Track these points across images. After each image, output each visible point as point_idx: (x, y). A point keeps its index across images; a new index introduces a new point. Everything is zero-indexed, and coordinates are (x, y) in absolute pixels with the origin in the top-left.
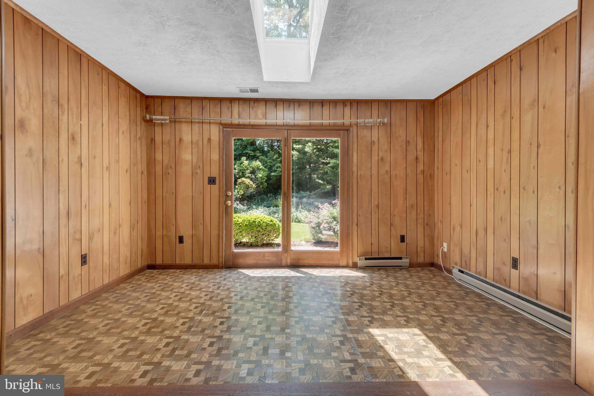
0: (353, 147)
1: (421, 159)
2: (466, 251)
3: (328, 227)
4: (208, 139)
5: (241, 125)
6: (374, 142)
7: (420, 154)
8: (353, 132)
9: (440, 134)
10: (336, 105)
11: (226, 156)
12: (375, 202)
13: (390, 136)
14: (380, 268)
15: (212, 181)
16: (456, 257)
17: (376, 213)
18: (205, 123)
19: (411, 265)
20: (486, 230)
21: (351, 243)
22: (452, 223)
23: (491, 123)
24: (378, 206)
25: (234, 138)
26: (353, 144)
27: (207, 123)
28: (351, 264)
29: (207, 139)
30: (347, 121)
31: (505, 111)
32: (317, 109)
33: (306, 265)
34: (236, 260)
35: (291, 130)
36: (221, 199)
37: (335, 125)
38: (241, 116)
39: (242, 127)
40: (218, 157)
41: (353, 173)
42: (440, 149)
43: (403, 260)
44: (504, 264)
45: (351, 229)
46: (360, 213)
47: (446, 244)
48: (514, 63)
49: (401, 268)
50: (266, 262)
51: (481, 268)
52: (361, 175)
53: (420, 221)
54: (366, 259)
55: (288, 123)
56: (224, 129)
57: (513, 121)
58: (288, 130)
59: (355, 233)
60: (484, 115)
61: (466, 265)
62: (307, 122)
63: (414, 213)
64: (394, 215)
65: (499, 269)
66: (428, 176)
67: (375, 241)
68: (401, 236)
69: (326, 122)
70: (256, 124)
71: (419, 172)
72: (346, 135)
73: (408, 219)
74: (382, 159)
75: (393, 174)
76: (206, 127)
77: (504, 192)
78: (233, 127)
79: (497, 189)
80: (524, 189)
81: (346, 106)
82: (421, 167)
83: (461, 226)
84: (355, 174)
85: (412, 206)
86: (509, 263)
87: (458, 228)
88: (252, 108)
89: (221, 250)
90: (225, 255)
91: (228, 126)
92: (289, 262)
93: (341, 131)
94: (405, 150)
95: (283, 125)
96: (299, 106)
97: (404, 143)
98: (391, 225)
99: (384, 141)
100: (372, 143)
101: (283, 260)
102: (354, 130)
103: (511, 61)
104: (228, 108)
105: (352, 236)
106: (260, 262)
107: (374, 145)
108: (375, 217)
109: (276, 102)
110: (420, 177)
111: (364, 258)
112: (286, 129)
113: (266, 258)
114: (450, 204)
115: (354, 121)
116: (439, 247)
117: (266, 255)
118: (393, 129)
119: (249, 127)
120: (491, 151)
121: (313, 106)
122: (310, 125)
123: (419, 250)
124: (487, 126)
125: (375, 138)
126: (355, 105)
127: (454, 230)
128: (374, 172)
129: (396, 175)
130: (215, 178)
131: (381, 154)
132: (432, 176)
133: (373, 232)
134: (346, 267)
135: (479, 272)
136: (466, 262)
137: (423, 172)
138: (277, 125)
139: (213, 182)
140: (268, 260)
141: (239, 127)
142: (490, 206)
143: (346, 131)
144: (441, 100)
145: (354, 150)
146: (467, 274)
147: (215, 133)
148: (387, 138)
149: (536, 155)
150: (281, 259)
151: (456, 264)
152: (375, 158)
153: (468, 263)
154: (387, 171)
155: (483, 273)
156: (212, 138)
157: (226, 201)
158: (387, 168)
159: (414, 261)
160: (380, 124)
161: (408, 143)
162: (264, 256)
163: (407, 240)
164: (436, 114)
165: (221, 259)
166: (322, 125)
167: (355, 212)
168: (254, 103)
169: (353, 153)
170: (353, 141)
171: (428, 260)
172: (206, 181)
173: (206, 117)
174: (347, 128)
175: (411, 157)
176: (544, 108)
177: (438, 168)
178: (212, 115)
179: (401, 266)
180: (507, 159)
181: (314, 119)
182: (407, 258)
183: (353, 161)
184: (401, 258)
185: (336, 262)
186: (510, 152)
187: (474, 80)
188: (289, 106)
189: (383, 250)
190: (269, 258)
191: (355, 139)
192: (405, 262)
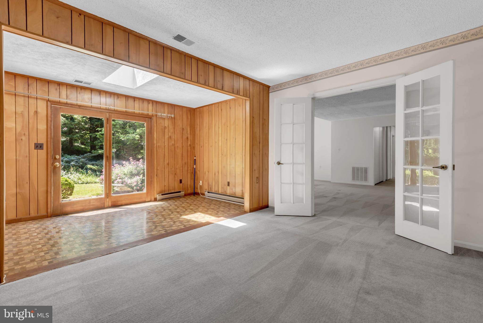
0: (154, 129)
1: (189, 138)
2: (210, 183)
3: (121, 181)
4: (35, 111)
5: (69, 104)
6: (166, 127)
7: (189, 136)
8: (154, 120)
9: (198, 127)
10: (143, 102)
11: (54, 127)
12: (166, 162)
13: (174, 124)
14: (170, 199)
15: (39, 146)
16: (206, 187)
17: (167, 168)
18: (31, 97)
19: (185, 195)
20: (218, 172)
21: (153, 187)
22: (204, 171)
23: (220, 127)
24: (168, 164)
25: (61, 114)
26: (154, 127)
27: (34, 98)
28: (153, 199)
29: (33, 111)
30: (150, 113)
31: (225, 123)
32: (131, 101)
33: (123, 204)
34: (64, 209)
35: (112, 113)
36: (49, 161)
37: (142, 114)
38: (69, 97)
39: (69, 106)
40: (45, 127)
41: (154, 145)
42: (198, 135)
43: (181, 193)
44: (225, 185)
45: (153, 178)
46: (158, 168)
47: (201, 181)
48: (228, 104)
49: (180, 197)
50: (92, 207)
51: (216, 189)
52: (159, 146)
53: (189, 171)
54: (162, 195)
55: (109, 108)
56: (52, 105)
57: (228, 128)
58: (109, 113)
59: (156, 180)
60: (218, 122)
61: (210, 189)
62: (124, 110)
63: (186, 167)
64: (177, 169)
65: (223, 188)
66: (193, 147)
67: (166, 184)
68: (180, 180)
69: (137, 111)
70: (82, 105)
71: (188, 145)
72: (150, 121)
73: (183, 170)
74: (170, 137)
75: (176, 146)
76: (32, 101)
77: (225, 156)
78: (60, 105)
79: (223, 155)
80: (231, 155)
81: (149, 103)
82: (189, 143)
83: (208, 172)
84: (155, 145)
85: (185, 163)
86: (227, 184)
87: (207, 173)
88: (79, 93)
89: (49, 203)
90: (53, 206)
91: (56, 104)
92: (110, 204)
93: (147, 118)
94: (182, 133)
95: (106, 109)
96: (118, 98)
97: (181, 129)
98: (175, 174)
99: (171, 127)
100: (165, 127)
101: (106, 203)
102: (154, 118)
103: (227, 103)
104: (56, 89)
105: (154, 183)
106: (86, 208)
107: (166, 129)
108: (167, 170)
109: (100, 92)
110: (189, 148)
111: (161, 194)
112: (108, 112)
113: (91, 204)
114: (203, 162)
115: (154, 113)
116: (198, 183)
117: (91, 201)
118: (176, 121)
119: (76, 107)
120: (220, 138)
121: (128, 99)
122: (126, 112)
123: (188, 187)
124: (219, 128)
125: (166, 125)
126: (155, 104)
127: (205, 174)
128: (166, 144)
129: (177, 147)
130: (43, 144)
131: (170, 134)
132: (194, 148)
133: (166, 179)
134: (150, 201)
135: (216, 191)
136: (210, 188)
137: (190, 145)
138: (100, 108)
139: (41, 147)
140: (93, 205)
141: (67, 106)
142: (220, 162)
143: (149, 119)
144: (198, 109)
145: (154, 131)
146: (211, 193)
147: (42, 108)
148: (173, 126)
149: (235, 142)
150: (104, 203)
151: (206, 190)
152: (167, 137)
153: (211, 188)
154: (173, 144)
155: (217, 191)
156: (39, 110)
157: (53, 163)
158: (173, 142)
159: (186, 192)
160: (169, 117)
161: (183, 129)
162: (90, 203)
163: (183, 182)
164: (196, 116)
165: (49, 210)
166: (134, 113)
167: (156, 168)
168: (81, 90)
169: (154, 132)
170: (154, 125)
171: (192, 191)
172: (32, 146)
173: (33, 94)
174: (150, 117)
175: (185, 137)
176: (237, 125)
177: (197, 144)
178: (39, 92)
179: (180, 196)
180: (226, 143)
181: (128, 108)
182: (183, 191)
183: (154, 137)
184: (180, 192)
185: (144, 200)
186: (227, 140)
187: (213, 106)
188: (111, 96)
189: (171, 188)
190: (94, 203)
191: (155, 125)
192: (183, 193)
